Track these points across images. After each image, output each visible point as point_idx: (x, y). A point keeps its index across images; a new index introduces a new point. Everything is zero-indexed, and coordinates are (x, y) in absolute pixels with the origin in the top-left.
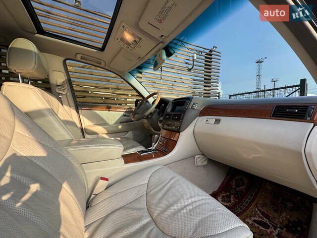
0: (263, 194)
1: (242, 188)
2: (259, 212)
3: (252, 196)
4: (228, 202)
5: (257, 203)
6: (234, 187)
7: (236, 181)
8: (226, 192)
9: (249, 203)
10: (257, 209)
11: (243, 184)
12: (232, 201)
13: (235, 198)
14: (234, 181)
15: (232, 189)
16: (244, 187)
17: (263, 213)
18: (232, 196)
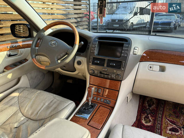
0: (168, 107)
1: (153, 107)
2: (169, 122)
3: (161, 111)
4: (149, 122)
5: (166, 116)
6: (148, 107)
7: (148, 102)
8: (144, 113)
9: (161, 117)
10: (167, 120)
11: (153, 104)
12: (151, 120)
13: (152, 116)
14: (146, 103)
15: (147, 110)
16: (154, 105)
17: (171, 122)
18: (149, 116)
